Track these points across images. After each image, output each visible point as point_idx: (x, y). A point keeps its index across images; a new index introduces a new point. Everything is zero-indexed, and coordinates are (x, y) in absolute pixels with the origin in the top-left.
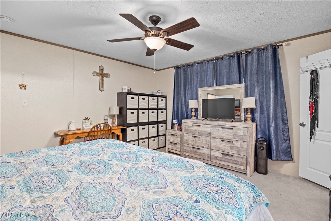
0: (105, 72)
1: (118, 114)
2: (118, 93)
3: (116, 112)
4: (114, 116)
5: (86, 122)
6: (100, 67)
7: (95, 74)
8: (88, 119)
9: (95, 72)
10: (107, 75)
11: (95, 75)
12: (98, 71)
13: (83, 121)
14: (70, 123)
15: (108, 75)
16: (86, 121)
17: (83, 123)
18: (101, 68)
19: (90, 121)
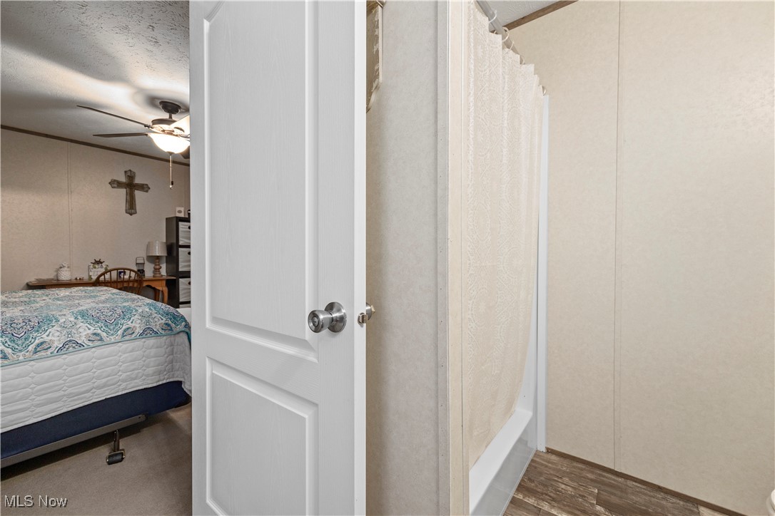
0: (137, 181)
1: (165, 254)
2: (167, 219)
3: (159, 251)
4: (158, 258)
5: (95, 268)
6: (126, 172)
7: (116, 184)
8: (101, 263)
9: (115, 180)
10: (144, 188)
11: (116, 186)
12: (123, 179)
13: (89, 266)
14: (61, 268)
15: (145, 186)
16: (97, 266)
17: (89, 268)
18: (129, 174)
19: (104, 267)
